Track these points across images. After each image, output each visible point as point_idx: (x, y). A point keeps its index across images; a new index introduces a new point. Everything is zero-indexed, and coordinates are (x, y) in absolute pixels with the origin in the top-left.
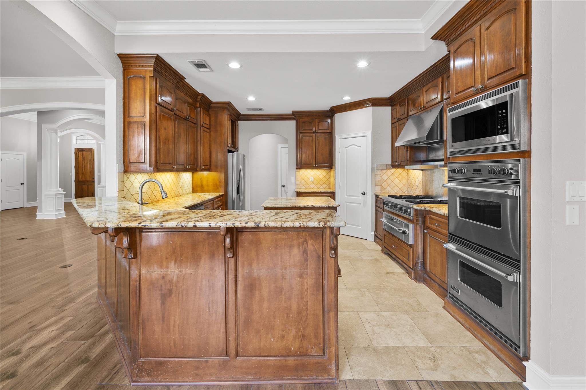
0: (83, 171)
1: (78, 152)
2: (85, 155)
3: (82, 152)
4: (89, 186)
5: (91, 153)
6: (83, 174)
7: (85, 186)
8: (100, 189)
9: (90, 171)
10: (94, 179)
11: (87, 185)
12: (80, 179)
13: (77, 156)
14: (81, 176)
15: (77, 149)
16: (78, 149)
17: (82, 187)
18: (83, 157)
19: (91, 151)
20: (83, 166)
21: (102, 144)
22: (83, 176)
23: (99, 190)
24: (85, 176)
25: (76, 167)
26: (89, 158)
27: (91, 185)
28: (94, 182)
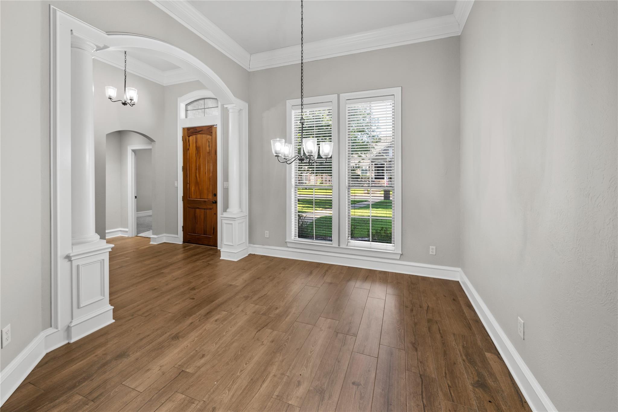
0: (196, 176)
1: (189, 137)
2: (199, 143)
3: (194, 136)
4: (208, 211)
5: (210, 137)
6: (197, 184)
7: (201, 210)
8: (226, 223)
9: (210, 179)
10: (215, 195)
11: (204, 209)
12: (192, 195)
13: (186, 145)
14: (193, 189)
15: (186, 130)
16: (189, 129)
17: (195, 212)
18: (196, 146)
19: (212, 133)
20: (196, 166)
21: (230, 111)
22: (197, 188)
23: (224, 226)
24: (200, 188)
25: (185, 169)
26: (208, 148)
27: (211, 209)
28: (216, 202)
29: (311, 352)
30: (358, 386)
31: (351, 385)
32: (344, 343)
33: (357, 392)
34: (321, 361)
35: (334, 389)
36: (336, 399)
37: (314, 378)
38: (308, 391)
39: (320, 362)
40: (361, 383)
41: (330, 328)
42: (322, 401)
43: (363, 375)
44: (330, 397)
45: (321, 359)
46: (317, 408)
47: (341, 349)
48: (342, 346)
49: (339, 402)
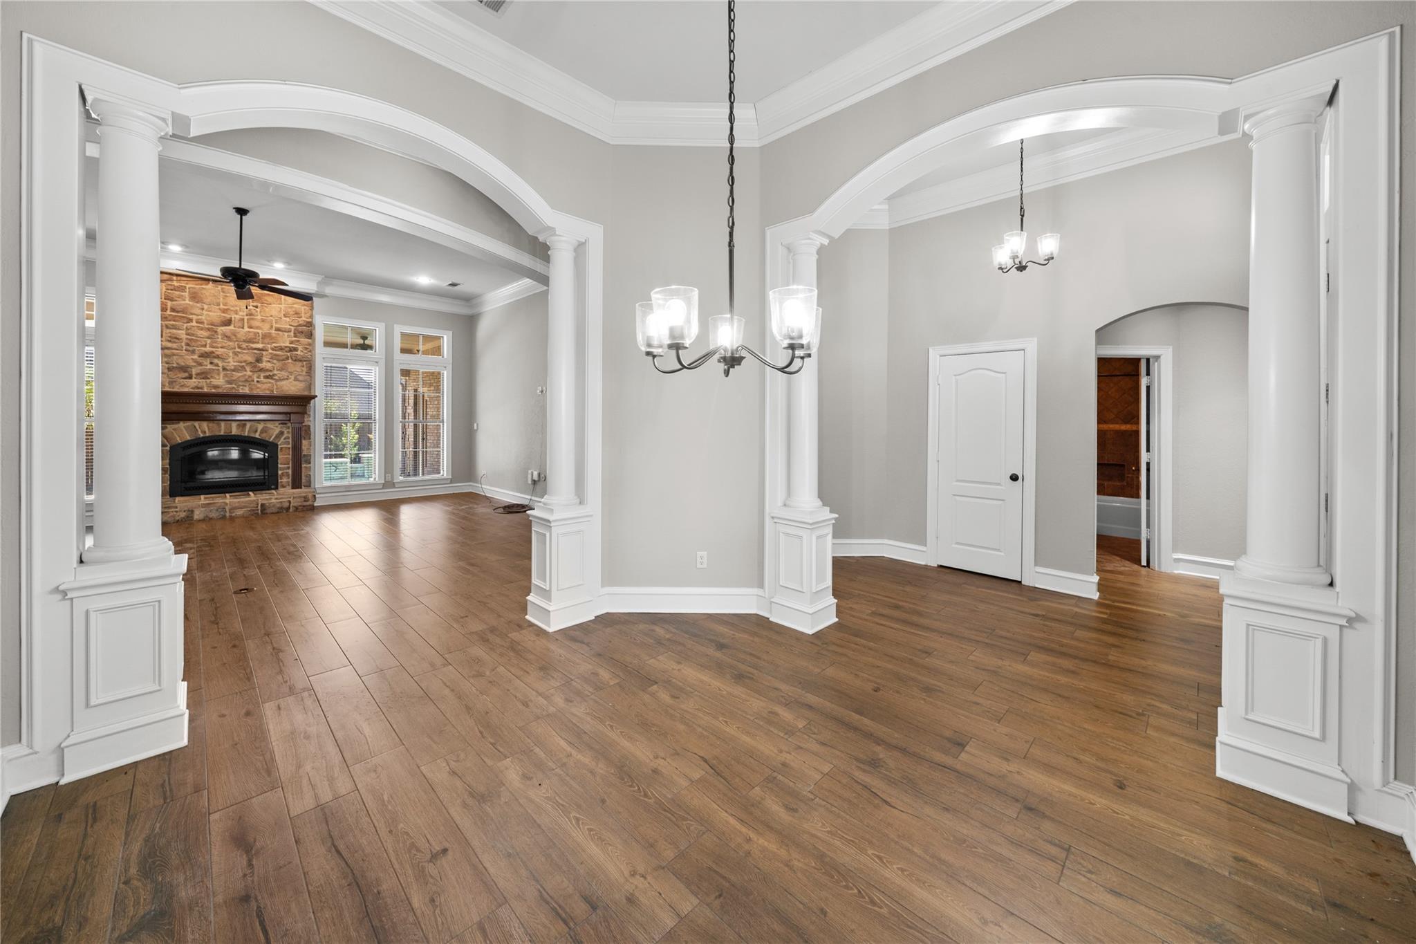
29: (578, 820)
30: (432, 856)
31: (447, 845)
32: (547, 903)
33: (427, 845)
34: (539, 826)
35: (470, 817)
36: (452, 811)
37: (517, 800)
38: (502, 783)
39: (539, 822)
40: (431, 864)
41: (631, 900)
42: (470, 793)
43: (439, 879)
44: (465, 805)
45: (544, 828)
46: (468, 783)
47: (537, 881)
48: (541, 889)
49: (445, 811)
